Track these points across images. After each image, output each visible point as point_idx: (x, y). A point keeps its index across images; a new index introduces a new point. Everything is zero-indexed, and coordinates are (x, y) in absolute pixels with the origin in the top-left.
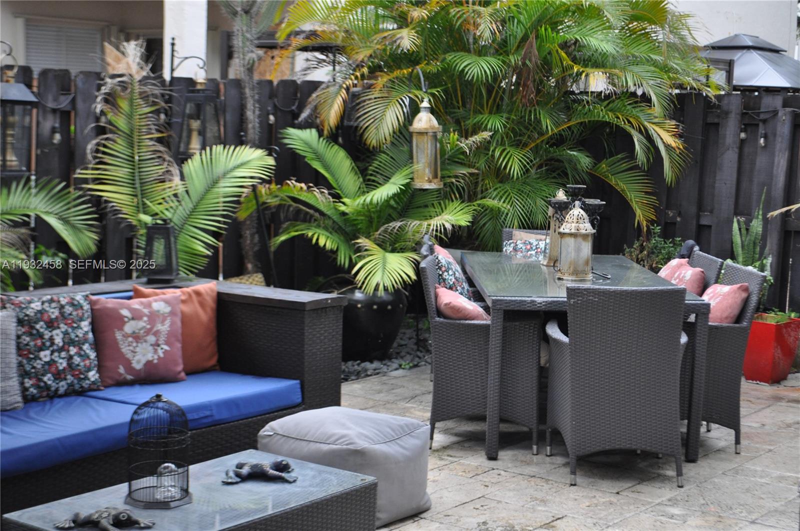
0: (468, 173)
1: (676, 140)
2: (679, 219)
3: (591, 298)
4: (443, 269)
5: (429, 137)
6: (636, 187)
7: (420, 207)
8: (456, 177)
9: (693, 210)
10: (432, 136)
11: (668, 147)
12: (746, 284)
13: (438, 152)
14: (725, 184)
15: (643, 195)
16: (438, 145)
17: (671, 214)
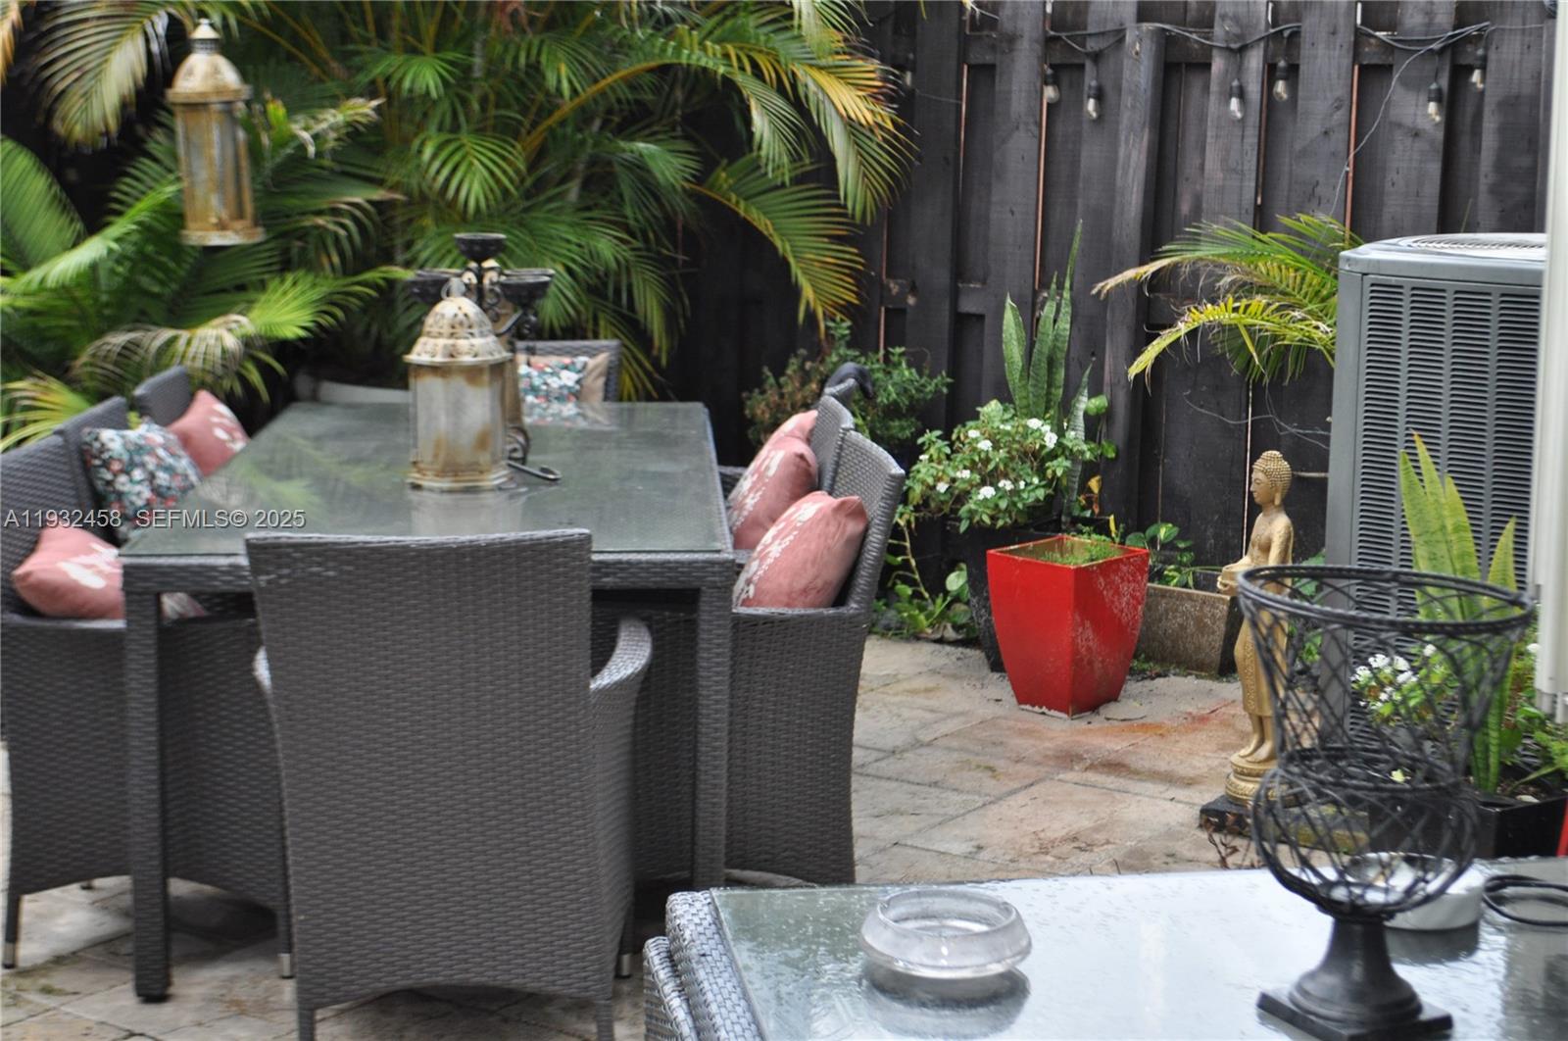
0: (370, 202)
1: (878, 109)
2: (911, 301)
3: (315, 569)
4: (116, 466)
5: (214, 117)
6: (806, 224)
7: (223, 291)
8: (335, 212)
9: (941, 277)
10: (220, 112)
11: (851, 126)
12: (856, 498)
13: (243, 151)
14: (1012, 213)
15: (824, 243)
16: (241, 135)
17: (894, 288)
